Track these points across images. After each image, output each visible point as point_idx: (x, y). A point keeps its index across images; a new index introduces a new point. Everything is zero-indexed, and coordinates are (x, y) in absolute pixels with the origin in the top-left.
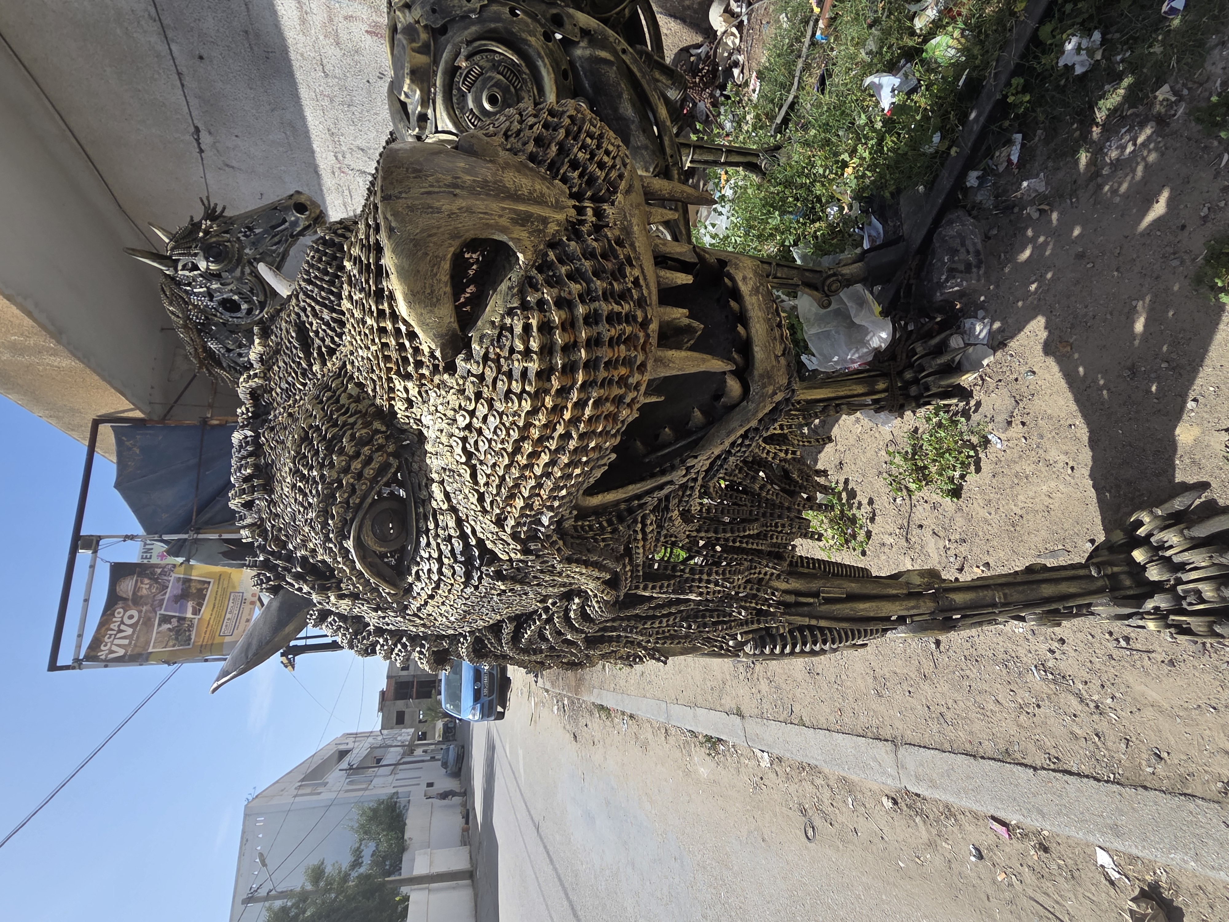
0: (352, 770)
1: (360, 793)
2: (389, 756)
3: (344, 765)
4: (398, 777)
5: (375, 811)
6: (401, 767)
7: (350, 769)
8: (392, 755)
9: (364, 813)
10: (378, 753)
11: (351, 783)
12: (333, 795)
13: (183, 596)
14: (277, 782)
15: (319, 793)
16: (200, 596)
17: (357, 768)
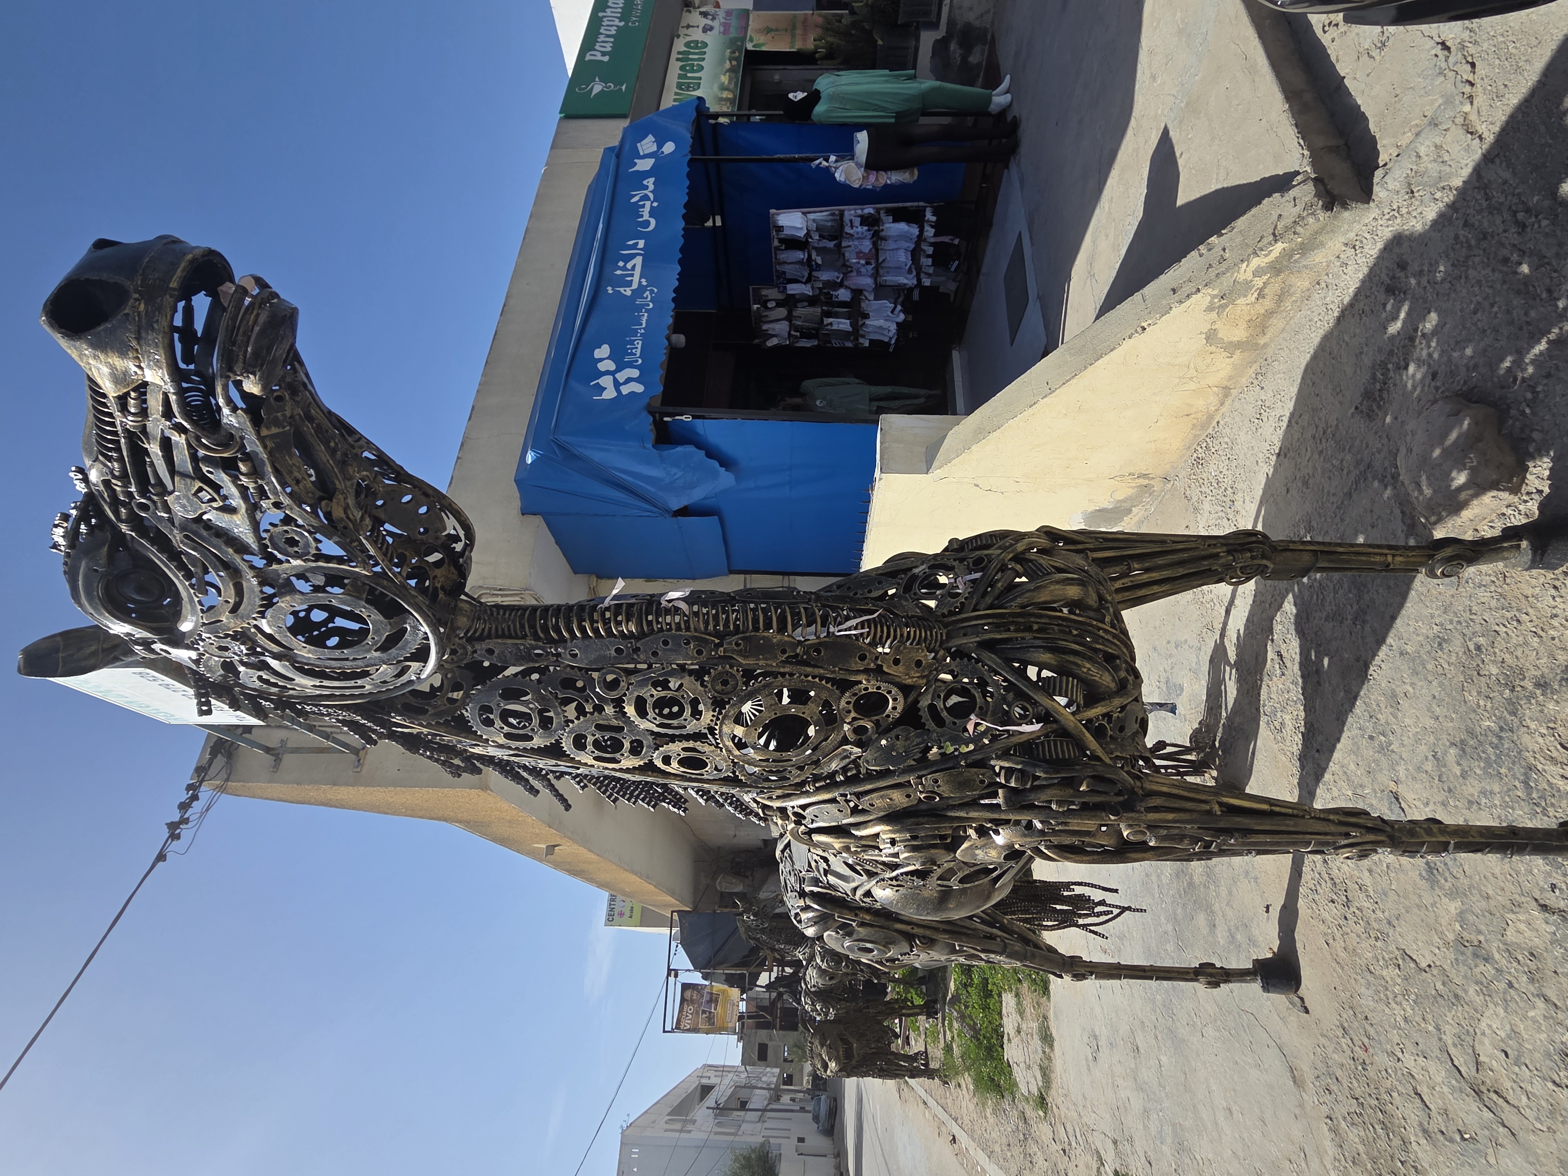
0: (720, 1110)
1: (731, 1138)
2: (754, 1099)
3: (710, 1101)
4: (766, 1125)
5: (747, 1159)
6: (769, 1114)
7: (717, 1108)
8: (759, 1099)
9: (736, 1160)
10: (743, 1094)
11: (719, 1124)
12: (704, 1136)
13: (710, 1001)
14: (646, 1112)
15: (690, 1132)
16: (717, 1002)
17: (723, 1109)
